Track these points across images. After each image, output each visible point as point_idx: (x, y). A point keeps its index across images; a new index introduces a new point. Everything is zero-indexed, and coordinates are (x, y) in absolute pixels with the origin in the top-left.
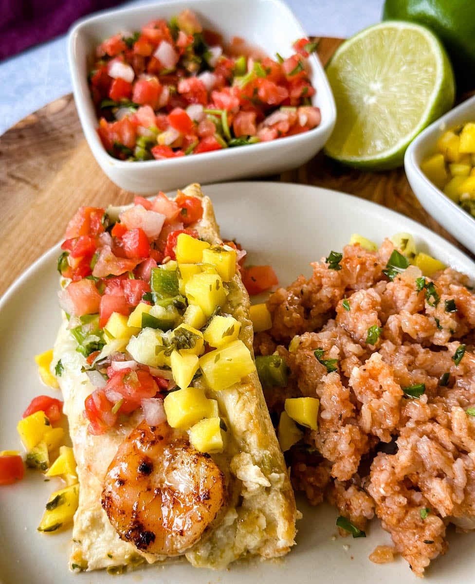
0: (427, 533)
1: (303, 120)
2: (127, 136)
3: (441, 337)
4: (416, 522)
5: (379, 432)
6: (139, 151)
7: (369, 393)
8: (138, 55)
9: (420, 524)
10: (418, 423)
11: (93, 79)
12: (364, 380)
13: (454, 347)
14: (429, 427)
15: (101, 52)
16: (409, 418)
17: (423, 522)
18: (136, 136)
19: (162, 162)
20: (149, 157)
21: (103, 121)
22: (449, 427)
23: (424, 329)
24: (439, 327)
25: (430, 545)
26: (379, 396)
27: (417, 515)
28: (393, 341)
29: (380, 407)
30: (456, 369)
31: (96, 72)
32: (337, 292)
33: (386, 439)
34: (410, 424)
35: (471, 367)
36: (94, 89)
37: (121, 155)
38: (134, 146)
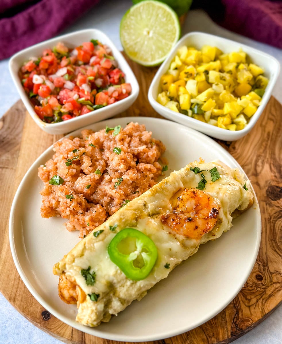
1: (124, 91)
2: (49, 112)
6: (56, 118)
8: (43, 69)
11: (25, 84)
15: (24, 70)
18: (53, 111)
19: (67, 121)
20: (61, 120)
21: (36, 107)
31: (25, 81)
36: (26, 89)
37: (49, 121)
38: (54, 116)
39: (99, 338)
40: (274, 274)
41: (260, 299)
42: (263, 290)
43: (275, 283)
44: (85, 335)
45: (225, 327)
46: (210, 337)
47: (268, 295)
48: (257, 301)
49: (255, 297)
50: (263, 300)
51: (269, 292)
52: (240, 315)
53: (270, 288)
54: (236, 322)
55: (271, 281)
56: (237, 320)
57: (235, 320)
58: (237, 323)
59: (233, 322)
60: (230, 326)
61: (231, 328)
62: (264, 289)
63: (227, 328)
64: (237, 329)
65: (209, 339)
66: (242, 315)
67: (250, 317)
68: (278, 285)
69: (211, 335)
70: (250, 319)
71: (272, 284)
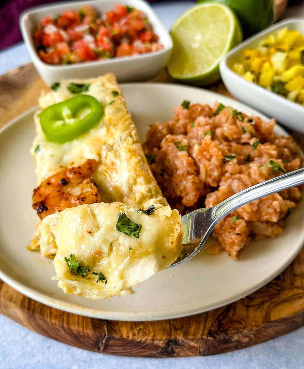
0: (237, 229)
3: (245, 137)
4: (231, 225)
5: (210, 180)
7: (204, 159)
9: (233, 226)
10: (232, 174)
12: (201, 152)
13: (253, 141)
14: (238, 175)
16: (227, 172)
17: (235, 224)
22: (249, 175)
23: (236, 133)
24: (244, 132)
25: (239, 236)
26: (209, 160)
27: (231, 221)
28: (219, 140)
29: (210, 165)
30: (254, 153)
32: (187, 121)
33: (214, 185)
34: (227, 175)
35: (262, 152)
39: (19, 293)
40: (299, 277)
41: (267, 301)
42: (276, 292)
43: (298, 288)
44: (4, 284)
45: (203, 322)
46: (175, 329)
47: (282, 299)
48: (262, 303)
49: (261, 297)
50: (272, 303)
51: (283, 296)
52: (231, 314)
53: (287, 291)
54: (222, 320)
55: (292, 284)
56: (224, 318)
57: (221, 318)
58: (222, 322)
59: (217, 319)
60: (210, 323)
61: (211, 326)
62: (278, 290)
63: (205, 324)
64: (219, 329)
65: (173, 329)
66: (234, 314)
67: (245, 320)
68: (301, 291)
69: (177, 327)
70: (245, 321)
71: (291, 288)
